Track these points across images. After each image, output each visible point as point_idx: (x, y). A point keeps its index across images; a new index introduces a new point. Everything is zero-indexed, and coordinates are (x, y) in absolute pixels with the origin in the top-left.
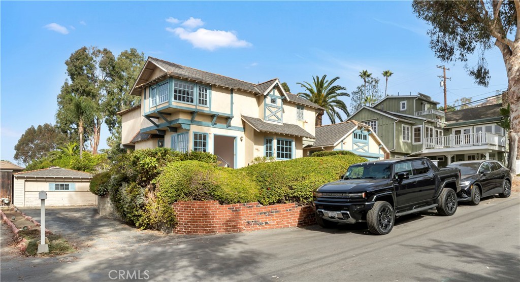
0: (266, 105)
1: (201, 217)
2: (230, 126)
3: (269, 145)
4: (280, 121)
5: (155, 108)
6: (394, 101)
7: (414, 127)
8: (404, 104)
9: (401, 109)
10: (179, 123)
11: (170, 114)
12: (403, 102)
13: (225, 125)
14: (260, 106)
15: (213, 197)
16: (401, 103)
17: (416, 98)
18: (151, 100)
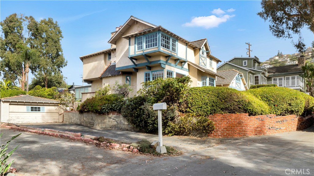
0: (200, 55)
1: (236, 125)
2: (183, 68)
3: (204, 81)
4: (205, 67)
5: (142, 52)
6: (239, 60)
7: (254, 76)
8: (245, 62)
9: (244, 65)
10: (160, 63)
11: (150, 57)
12: (245, 61)
13: (181, 67)
14: (196, 56)
15: (246, 111)
16: (244, 61)
17: (253, 59)
18: (137, 46)
